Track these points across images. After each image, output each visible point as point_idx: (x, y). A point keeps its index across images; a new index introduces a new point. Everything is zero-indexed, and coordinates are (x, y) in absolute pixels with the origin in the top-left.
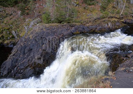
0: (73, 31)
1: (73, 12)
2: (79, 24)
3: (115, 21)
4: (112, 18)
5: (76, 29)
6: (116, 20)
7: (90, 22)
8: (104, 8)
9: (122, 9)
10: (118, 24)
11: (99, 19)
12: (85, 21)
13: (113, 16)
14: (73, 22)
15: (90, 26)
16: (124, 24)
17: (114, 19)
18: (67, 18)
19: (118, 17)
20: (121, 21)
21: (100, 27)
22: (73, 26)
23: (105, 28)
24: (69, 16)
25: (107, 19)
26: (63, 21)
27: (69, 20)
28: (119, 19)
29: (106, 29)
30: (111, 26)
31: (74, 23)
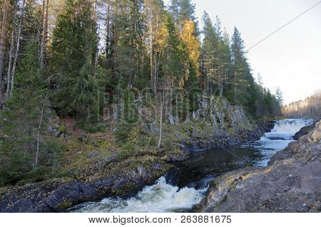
0: (53, 203)
1: (49, 152)
2: (69, 179)
3: (150, 161)
4: (143, 155)
5: (60, 195)
6: (152, 158)
7: (96, 170)
8: (123, 138)
9: (158, 136)
10: (157, 167)
11: (116, 161)
12: (84, 171)
13: (145, 150)
14: (51, 177)
15: (97, 181)
16: (169, 166)
17: (148, 158)
18: (35, 169)
19: (155, 152)
20: (162, 158)
21: (121, 180)
22: (53, 189)
23: (131, 181)
24: (41, 162)
25: (133, 159)
26: (22, 177)
27: (41, 172)
28: (157, 155)
29: (135, 182)
30: (144, 173)
31: (54, 179)
